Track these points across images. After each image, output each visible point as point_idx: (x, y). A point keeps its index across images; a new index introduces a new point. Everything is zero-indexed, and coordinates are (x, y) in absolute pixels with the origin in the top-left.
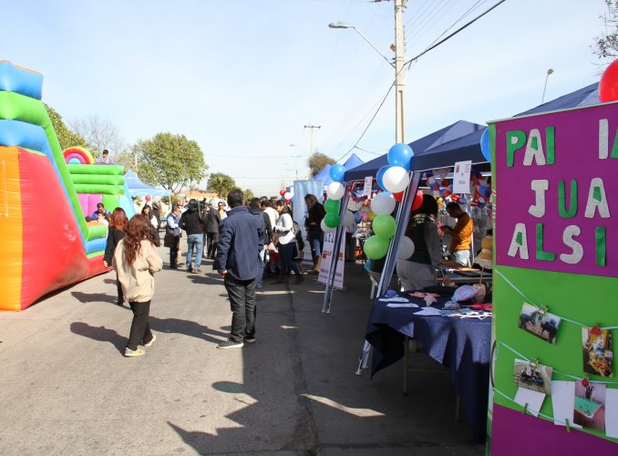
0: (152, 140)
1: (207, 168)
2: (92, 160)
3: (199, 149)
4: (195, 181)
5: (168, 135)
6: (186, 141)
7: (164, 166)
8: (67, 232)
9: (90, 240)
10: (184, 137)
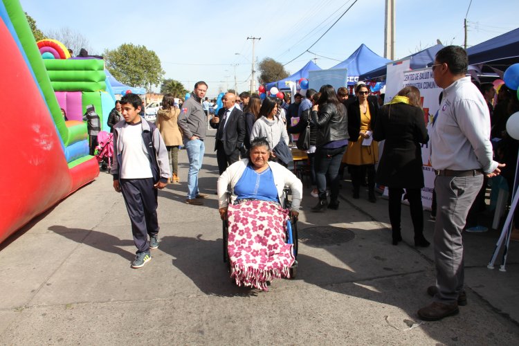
0: (117, 50)
1: (164, 73)
2: (67, 54)
3: (157, 57)
4: (154, 85)
5: (131, 46)
6: (146, 51)
7: (128, 72)
8: (37, 136)
9: (71, 144)
10: (144, 47)
